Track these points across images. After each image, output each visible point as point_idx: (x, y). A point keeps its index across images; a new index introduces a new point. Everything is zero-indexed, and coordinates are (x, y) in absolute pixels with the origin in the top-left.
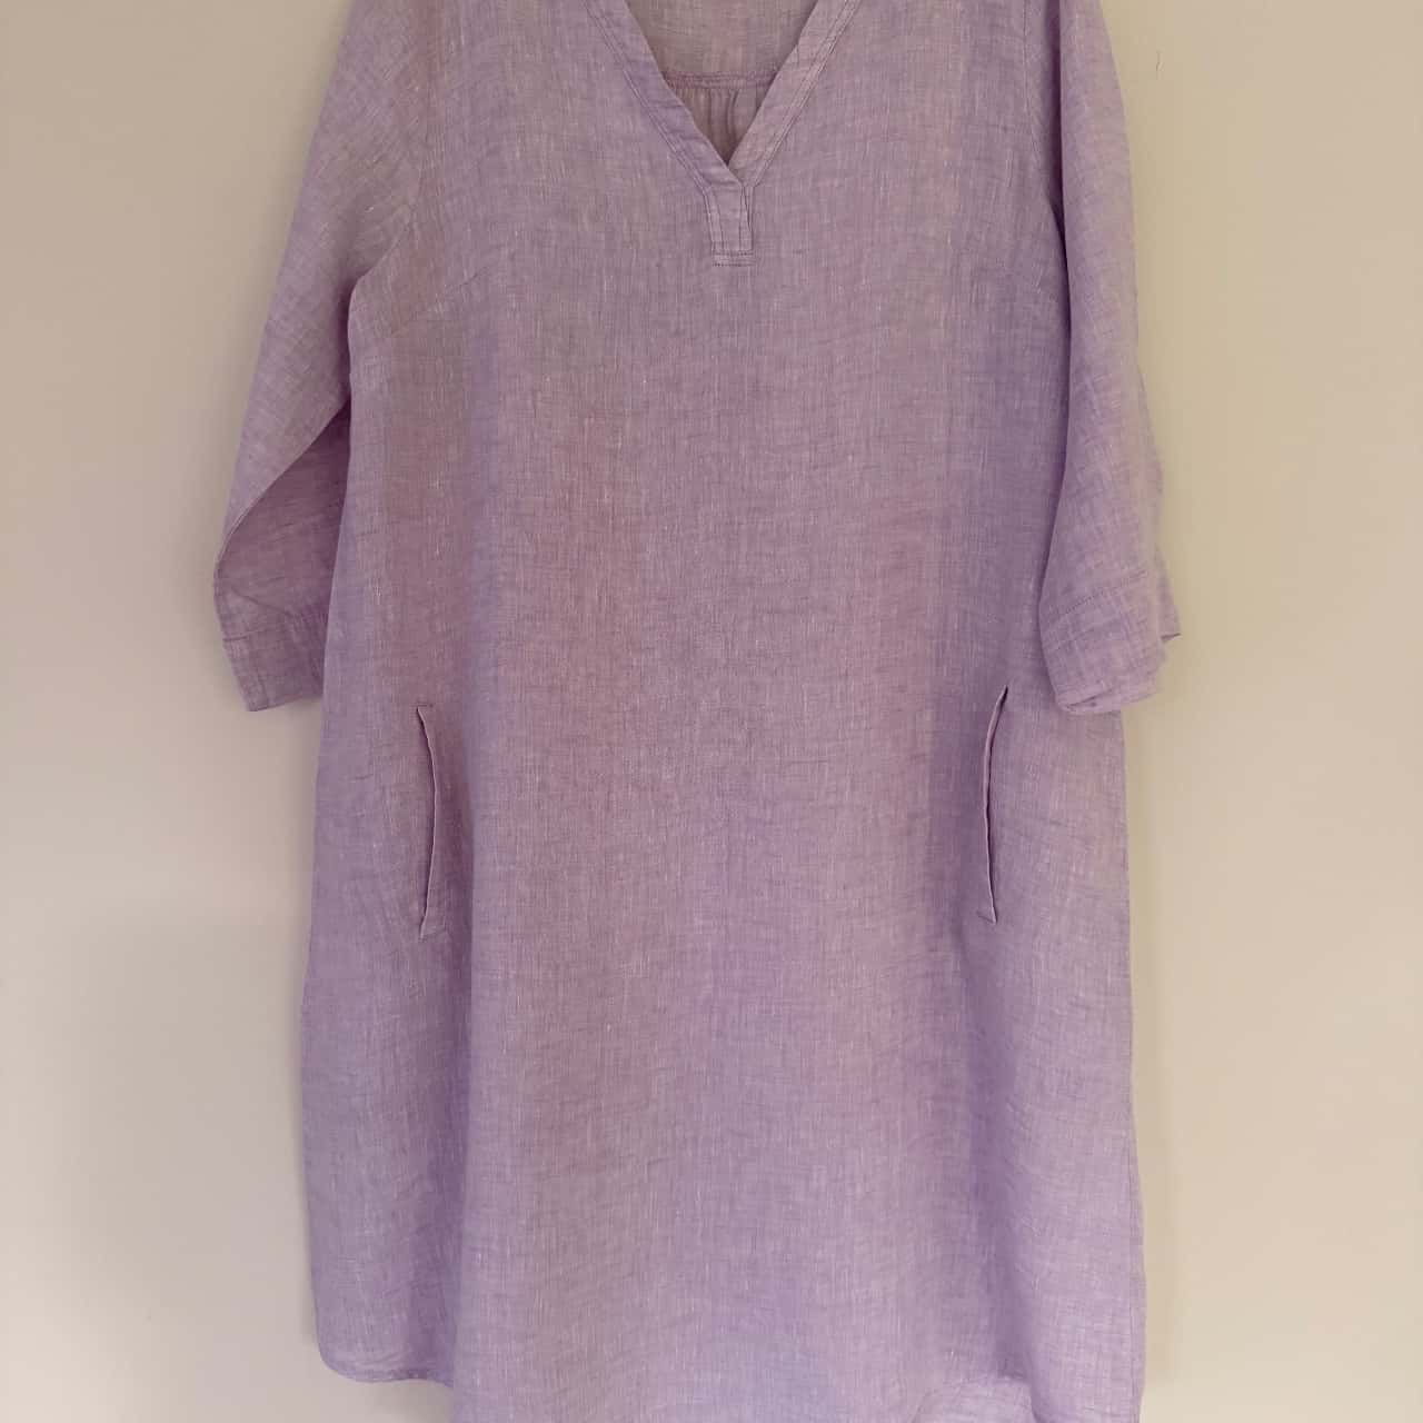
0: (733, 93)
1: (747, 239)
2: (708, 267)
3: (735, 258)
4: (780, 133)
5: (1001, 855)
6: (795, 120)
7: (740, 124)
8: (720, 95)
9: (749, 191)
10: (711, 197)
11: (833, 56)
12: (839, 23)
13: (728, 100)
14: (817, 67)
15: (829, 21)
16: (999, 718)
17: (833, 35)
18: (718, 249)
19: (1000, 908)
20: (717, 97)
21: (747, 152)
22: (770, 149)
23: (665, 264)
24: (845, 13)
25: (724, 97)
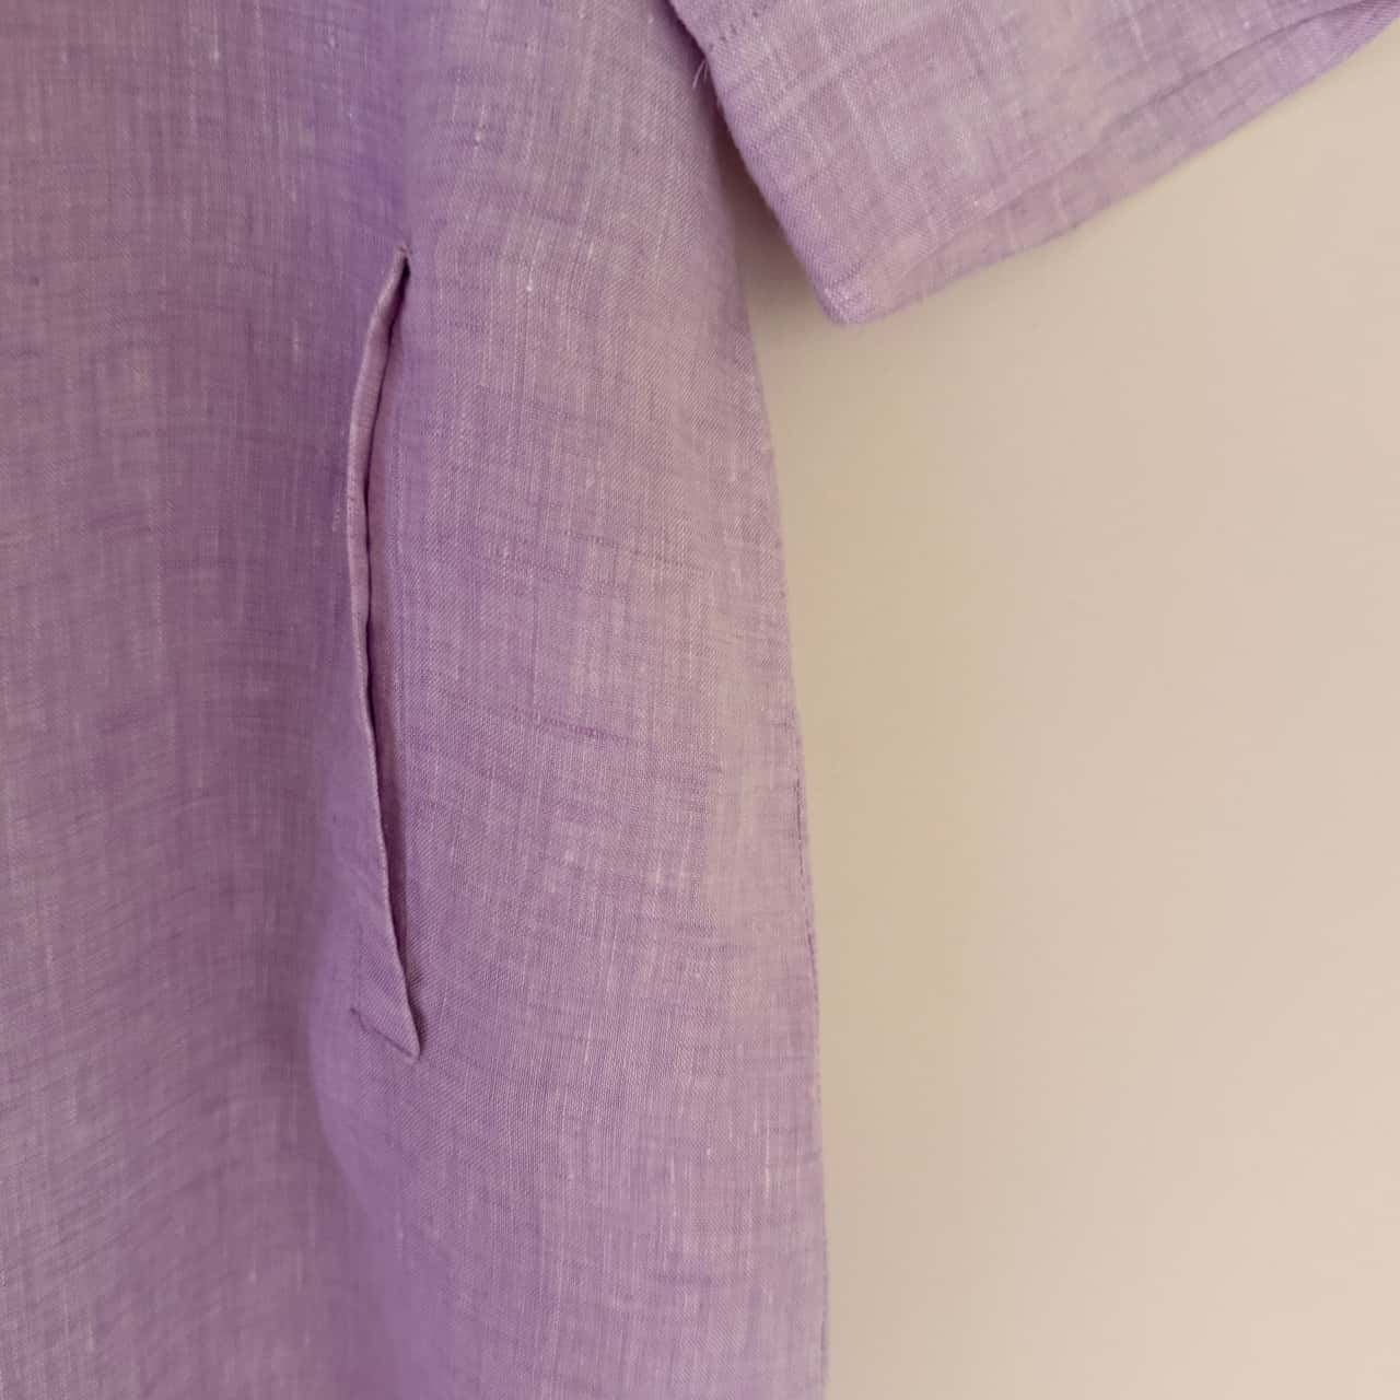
5: (422, 841)
16: (385, 374)
19: (428, 1009)
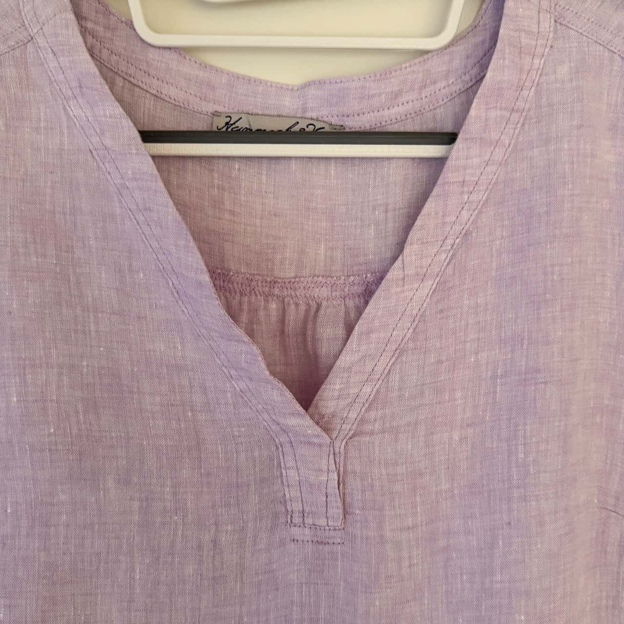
0: (314, 305)
1: (336, 510)
2: (282, 543)
3: (319, 533)
4: (379, 368)
6: (400, 352)
7: (325, 349)
8: (297, 305)
9: (340, 446)
10: (287, 449)
11: (450, 270)
12: (457, 228)
13: (307, 311)
14: (429, 284)
15: (444, 224)
17: (449, 242)
18: (297, 520)
20: (293, 307)
21: (336, 394)
22: (367, 389)
23: (223, 539)
24: (465, 215)
25: (303, 307)
